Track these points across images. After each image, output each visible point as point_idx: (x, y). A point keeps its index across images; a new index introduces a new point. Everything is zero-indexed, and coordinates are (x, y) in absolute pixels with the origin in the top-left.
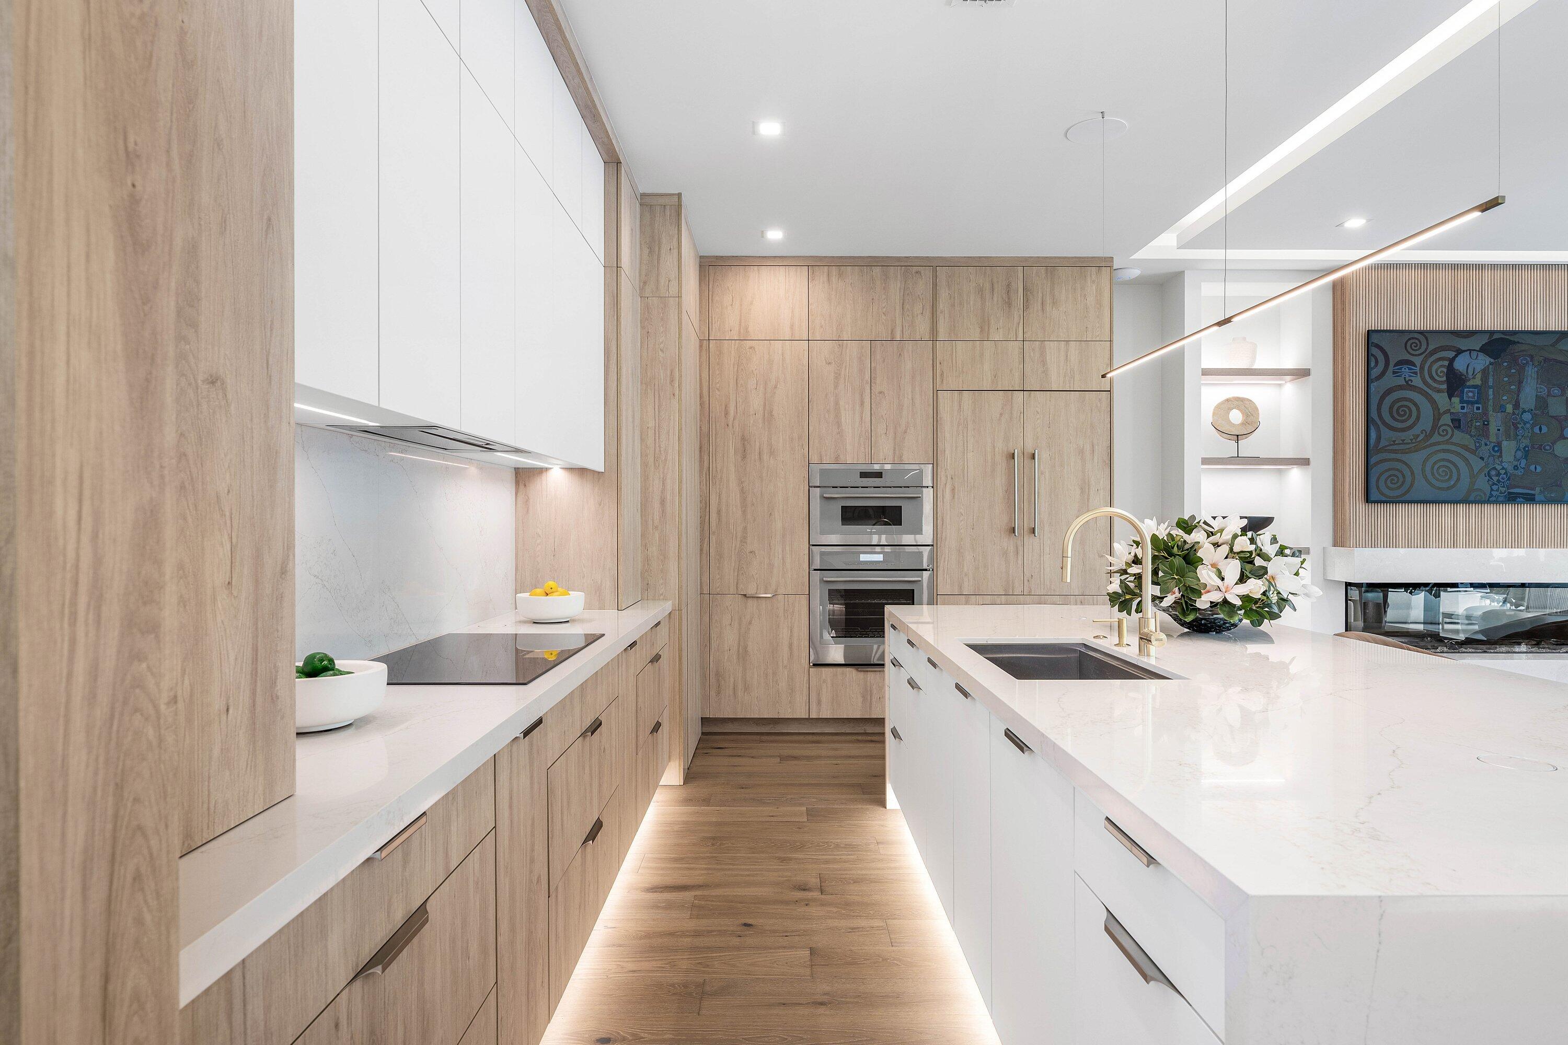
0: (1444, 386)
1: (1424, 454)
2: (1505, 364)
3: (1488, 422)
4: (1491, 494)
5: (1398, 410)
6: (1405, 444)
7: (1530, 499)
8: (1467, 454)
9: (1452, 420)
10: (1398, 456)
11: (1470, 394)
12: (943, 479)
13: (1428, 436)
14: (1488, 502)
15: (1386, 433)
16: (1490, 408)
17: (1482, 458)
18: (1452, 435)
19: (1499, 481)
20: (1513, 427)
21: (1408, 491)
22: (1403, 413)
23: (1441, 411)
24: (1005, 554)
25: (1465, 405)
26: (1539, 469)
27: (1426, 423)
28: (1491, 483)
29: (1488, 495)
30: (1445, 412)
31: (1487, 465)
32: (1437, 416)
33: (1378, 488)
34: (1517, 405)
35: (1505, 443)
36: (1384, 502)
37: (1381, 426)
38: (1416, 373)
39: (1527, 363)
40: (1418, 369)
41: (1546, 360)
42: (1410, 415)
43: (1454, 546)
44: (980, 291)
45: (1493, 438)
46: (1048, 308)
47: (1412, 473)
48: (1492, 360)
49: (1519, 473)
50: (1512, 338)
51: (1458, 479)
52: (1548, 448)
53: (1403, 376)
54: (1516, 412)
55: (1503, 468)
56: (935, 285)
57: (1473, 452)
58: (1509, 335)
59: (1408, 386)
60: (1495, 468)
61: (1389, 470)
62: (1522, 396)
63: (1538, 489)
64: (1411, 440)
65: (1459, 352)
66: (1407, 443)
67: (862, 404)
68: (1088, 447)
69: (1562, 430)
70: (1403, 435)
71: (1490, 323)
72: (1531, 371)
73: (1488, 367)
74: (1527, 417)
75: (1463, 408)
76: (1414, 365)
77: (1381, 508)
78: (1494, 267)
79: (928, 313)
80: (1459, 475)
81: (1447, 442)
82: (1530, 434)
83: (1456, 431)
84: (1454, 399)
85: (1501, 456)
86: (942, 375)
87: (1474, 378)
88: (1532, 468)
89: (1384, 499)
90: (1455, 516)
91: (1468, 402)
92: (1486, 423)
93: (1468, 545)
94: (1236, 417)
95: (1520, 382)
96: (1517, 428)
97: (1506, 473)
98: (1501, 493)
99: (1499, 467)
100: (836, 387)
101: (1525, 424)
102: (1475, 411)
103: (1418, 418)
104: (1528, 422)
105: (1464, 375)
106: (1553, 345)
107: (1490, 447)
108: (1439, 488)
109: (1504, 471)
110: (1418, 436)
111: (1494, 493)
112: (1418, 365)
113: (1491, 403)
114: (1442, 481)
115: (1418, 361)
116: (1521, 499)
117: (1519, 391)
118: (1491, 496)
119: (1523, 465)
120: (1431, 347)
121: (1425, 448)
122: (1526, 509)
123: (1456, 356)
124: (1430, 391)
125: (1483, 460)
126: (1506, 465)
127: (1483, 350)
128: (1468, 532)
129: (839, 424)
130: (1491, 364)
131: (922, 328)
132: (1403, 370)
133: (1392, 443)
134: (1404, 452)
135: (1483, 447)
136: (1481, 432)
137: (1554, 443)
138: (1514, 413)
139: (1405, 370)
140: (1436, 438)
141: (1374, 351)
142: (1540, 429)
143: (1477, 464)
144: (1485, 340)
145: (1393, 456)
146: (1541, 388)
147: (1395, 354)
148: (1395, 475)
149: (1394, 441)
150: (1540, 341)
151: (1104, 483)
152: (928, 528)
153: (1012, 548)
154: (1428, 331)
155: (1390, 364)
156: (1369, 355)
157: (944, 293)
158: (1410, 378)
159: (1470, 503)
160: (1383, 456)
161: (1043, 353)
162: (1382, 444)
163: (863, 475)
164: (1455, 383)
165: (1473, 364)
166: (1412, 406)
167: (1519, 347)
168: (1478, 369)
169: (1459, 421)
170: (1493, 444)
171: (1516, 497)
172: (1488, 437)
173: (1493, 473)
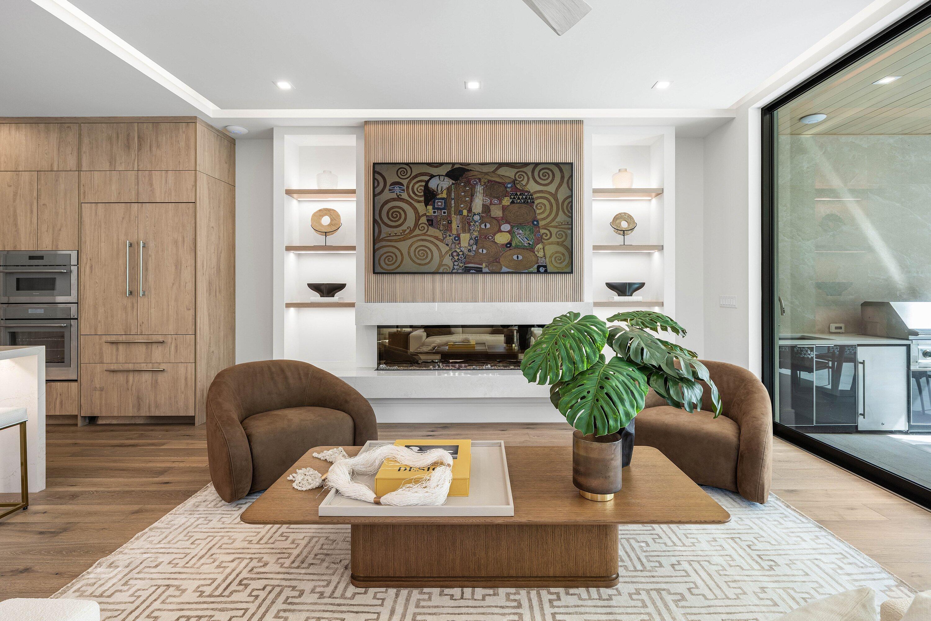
0: (422, 199)
1: (409, 242)
2: (462, 184)
3: (451, 221)
4: (453, 267)
5: (392, 214)
6: (397, 236)
7: (479, 271)
8: (437, 242)
9: (428, 220)
10: (393, 244)
11: (440, 204)
12: (85, 260)
13: (412, 231)
14: (452, 273)
15: (385, 229)
16: (453, 213)
17: (448, 245)
19: (458, 259)
20: (467, 225)
21: (399, 266)
22: (396, 216)
23: (420, 215)
24: (125, 308)
25: (436, 211)
26: (485, 251)
27: (411, 221)
28: (453, 260)
29: (452, 268)
30: (423, 215)
31: (450, 249)
32: (418, 218)
35: (462, 235)
36: (385, 273)
37: (382, 225)
38: (404, 190)
39: (477, 183)
40: (405, 187)
41: (489, 181)
42: (400, 217)
43: (434, 301)
44: (110, 139)
45: (454, 232)
46: (154, 149)
47: (402, 254)
48: (454, 182)
49: (471, 254)
50: (466, 167)
51: (432, 259)
52: (490, 238)
53: (396, 192)
54: (470, 215)
55: (461, 251)
56: (80, 135)
57: (442, 241)
58: (465, 166)
59: (399, 199)
60: (456, 251)
61: (387, 252)
62: (474, 205)
63: (484, 265)
64: (401, 233)
65: (432, 176)
67: (32, 212)
68: (180, 239)
69: (500, 227)
70: (395, 230)
71: (455, 159)
72: (479, 189)
73: (451, 186)
74: (477, 218)
75: (434, 212)
76: (402, 184)
77: (386, 277)
78: (459, 122)
79: (75, 154)
80: (432, 256)
81: (424, 234)
82: (478, 229)
83: (430, 228)
84: (429, 207)
85: (460, 243)
86: (84, 193)
87: (442, 193)
89: (384, 271)
90: (433, 282)
91: (438, 209)
92: (450, 222)
93: (442, 300)
94: (326, 220)
97: (463, 254)
98: (460, 267)
99: (458, 251)
100: (14, 201)
101: (475, 223)
102: (443, 214)
103: (405, 219)
104: (477, 221)
105: (435, 191)
106: (494, 172)
108: (420, 264)
109: (462, 253)
110: (406, 230)
111: (456, 267)
112: (405, 185)
113: (453, 209)
114: (421, 259)
115: (405, 182)
116: (473, 271)
117: (471, 201)
118: (454, 269)
119: (474, 249)
120: (413, 174)
121: (410, 238)
122: (480, 277)
123: (430, 179)
124: (413, 202)
125: (448, 246)
126: (463, 249)
128: (442, 292)
129: (16, 225)
130: (453, 184)
131: (72, 162)
132: (395, 188)
133: (389, 235)
134: (396, 241)
135: (448, 238)
136: (447, 228)
137: (494, 235)
138: (468, 216)
139: (397, 189)
140: (417, 232)
141: (378, 177)
142: (485, 226)
143: (444, 249)
144: (449, 168)
145: (389, 243)
146: (486, 199)
147: (391, 178)
148: (390, 256)
149: (390, 234)
150: (485, 169)
151: (191, 262)
152: (74, 292)
153: (130, 305)
154: (413, 163)
155: (388, 184)
156: (374, 179)
157: (86, 140)
158: (400, 194)
159: (443, 273)
160: (384, 243)
161: (151, 179)
162: (383, 235)
163: (31, 258)
166: (401, 211)
167: (472, 173)
168: (444, 187)
169: (432, 221)
170: (454, 236)
171: (470, 270)
172: (451, 231)
173: (455, 254)
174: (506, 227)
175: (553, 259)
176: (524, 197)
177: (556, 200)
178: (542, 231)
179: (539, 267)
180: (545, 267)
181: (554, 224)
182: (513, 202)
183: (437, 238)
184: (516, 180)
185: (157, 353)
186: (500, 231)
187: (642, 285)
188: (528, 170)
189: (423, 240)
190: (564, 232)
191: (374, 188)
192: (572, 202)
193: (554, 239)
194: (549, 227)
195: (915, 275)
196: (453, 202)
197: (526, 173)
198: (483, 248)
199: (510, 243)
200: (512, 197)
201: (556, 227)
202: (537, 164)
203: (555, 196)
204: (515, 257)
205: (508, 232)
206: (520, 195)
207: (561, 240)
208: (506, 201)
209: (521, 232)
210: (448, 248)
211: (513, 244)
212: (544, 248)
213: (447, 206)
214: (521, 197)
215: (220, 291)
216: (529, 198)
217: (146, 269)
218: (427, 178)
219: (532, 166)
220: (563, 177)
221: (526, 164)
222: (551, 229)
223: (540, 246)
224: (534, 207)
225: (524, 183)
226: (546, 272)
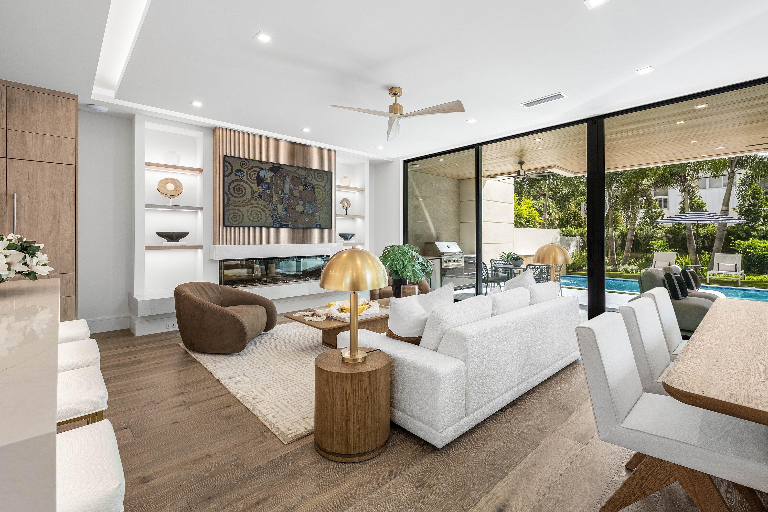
0: (256, 182)
1: (248, 207)
2: (279, 176)
3: (272, 197)
5: (237, 189)
6: (240, 203)
7: (287, 226)
8: (264, 209)
9: (259, 195)
10: (237, 208)
11: (266, 186)
13: (250, 201)
14: (273, 227)
15: (232, 198)
16: (273, 192)
17: (270, 211)
18: (259, 201)
19: (276, 219)
20: (281, 199)
21: (241, 222)
22: (239, 191)
23: (254, 191)
25: (264, 190)
26: (290, 215)
27: (248, 195)
28: (273, 220)
29: (272, 224)
30: (256, 192)
31: (272, 213)
32: (253, 193)
33: (228, 220)
34: (283, 192)
35: (278, 205)
36: (232, 226)
37: (230, 195)
38: (244, 175)
39: (286, 176)
41: (293, 176)
42: (242, 192)
45: (274, 203)
46: (28, 113)
47: (243, 215)
48: (274, 174)
49: (284, 216)
50: (281, 167)
51: (261, 218)
52: (293, 208)
53: (239, 176)
54: (283, 194)
55: (278, 215)
57: (267, 208)
58: (280, 166)
59: (241, 180)
60: (275, 214)
61: (233, 213)
62: (285, 188)
63: (289, 223)
65: (261, 169)
66: (241, 203)
68: (59, 194)
69: (298, 202)
70: (239, 199)
72: (288, 180)
73: (272, 176)
74: (286, 196)
75: (263, 191)
76: (243, 171)
77: (231, 229)
78: (275, 139)
80: (261, 216)
81: (257, 203)
82: (287, 203)
83: (260, 200)
84: (259, 187)
85: (277, 210)
87: (267, 180)
88: (288, 215)
89: (231, 225)
90: (261, 232)
91: (265, 189)
93: (266, 243)
94: (171, 187)
95: (284, 183)
96: (283, 200)
97: (279, 216)
98: (277, 224)
99: (276, 214)
101: (285, 199)
102: (268, 192)
103: (245, 193)
104: (287, 198)
105: (263, 178)
106: (295, 171)
107: (273, 206)
108: (254, 221)
110: (246, 200)
111: (275, 224)
112: (245, 172)
113: (273, 190)
114: (255, 218)
115: (245, 170)
116: (285, 226)
117: (283, 186)
118: (274, 225)
119: (285, 214)
120: (250, 166)
121: (248, 205)
122: (287, 230)
123: (260, 171)
124: (250, 183)
126: (279, 213)
127: (271, 169)
130: (273, 175)
134: (239, 206)
135: (271, 206)
136: (270, 200)
137: (295, 206)
139: (240, 173)
140: (252, 202)
141: (227, 164)
142: (291, 201)
143: (268, 213)
144: (271, 166)
145: (235, 208)
146: (291, 186)
147: (235, 166)
148: (236, 216)
149: (235, 202)
150: (291, 169)
151: (71, 213)
154: (251, 160)
155: (234, 170)
156: (224, 166)
158: (242, 177)
159: (266, 227)
160: (231, 207)
161: (23, 139)
162: (230, 202)
164: (260, 181)
165: (267, 175)
166: (242, 188)
167: (284, 170)
168: (269, 177)
169: (261, 195)
170: (274, 205)
171: (283, 226)
172: (272, 202)
173: (274, 216)
174: (301, 203)
175: (323, 221)
176: (310, 187)
177: (325, 190)
178: (319, 206)
179: (317, 225)
180: (320, 225)
181: (324, 202)
182: (304, 189)
183: (264, 206)
184: (306, 177)
186: (298, 204)
187: (353, 235)
188: (312, 172)
189: (256, 207)
190: (328, 207)
191: (224, 172)
192: (332, 192)
193: (324, 210)
195: (438, 231)
196: (273, 185)
197: (311, 175)
198: (290, 213)
199: (303, 211)
200: (305, 186)
201: (324, 204)
202: (316, 170)
203: (324, 188)
204: (306, 219)
205: (303, 205)
206: (308, 185)
207: (327, 211)
208: (302, 188)
209: (308, 206)
210: (270, 212)
211: (305, 212)
212: (319, 215)
213: (270, 187)
214: (308, 187)
216: (313, 188)
218: (258, 170)
219: (314, 171)
220: (328, 179)
221: (311, 170)
222: (323, 205)
223: (317, 214)
224: (315, 193)
225: (310, 179)
226: (320, 228)
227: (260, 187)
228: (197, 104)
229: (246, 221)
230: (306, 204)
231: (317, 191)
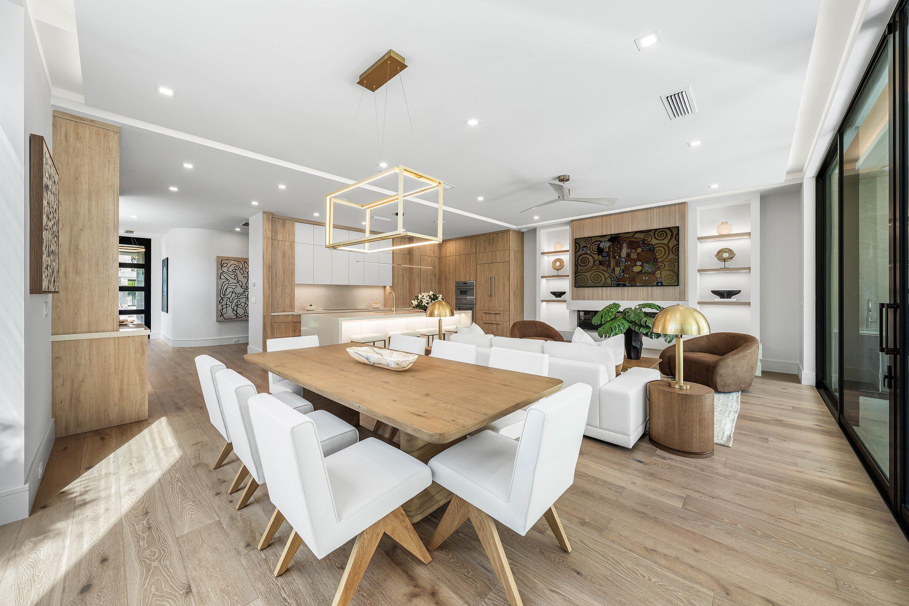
0: (597, 253)
1: (591, 273)
2: (616, 244)
3: (610, 262)
5: (583, 260)
6: (585, 270)
7: (625, 285)
8: (603, 272)
9: (599, 262)
10: (584, 274)
11: (605, 254)
12: (477, 284)
13: (592, 267)
14: (611, 287)
16: (611, 258)
17: (609, 273)
18: (599, 267)
19: (614, 280)
20: (618, 263)
21: (587, 284)
22: (585, 261)
27: (591, 264)
28: (611, 280)
29: (610, 284)
30: (597, 260)
31: (610, 275)
32: (594, 261)
33: (577, 283)
35: (616, 269)
36: (579, 287)
37: (579, 266)
38: (588, 249)
39: (624, 242)
41: (630, 241)
42: (587, 262)
43: (602, 300)
45: (612, 267)
46: (497, 243)
47: (587, 279)
49: (621, 277)
50: (618, 235)
52: (630, 269)
53: (584, 251)
55: (616, 276)
56: (476, 241)
57: (606, 272)
59: (586, 253)
61: (580, 278)
62: (622, 253)
63: (627, 282)
64: (587, 269)
65: (601, 242)
67: (464, 268)
68: (505, 275)
69: (636, 263)
70: (584, 268)
71: (613, 232)
72: (625, 245)
74: (623, 260)
75: (602, 258)
76: (587, 247)
77: (580, 289)
79: (475, 247)
80: (601, 279)
81: (598, 269)
82: (624, 265)
83: (600, 265)
85: (615, 272)
86: (477, 261)
87: (606, 249)
90: (602, 291)
91: (604, 257)
93: (607, 300)
94: (558, 264)
95: (621, 249)
96: (620, 263)
97: (616, 278)
98: (615, 284)
99: (614, 276)
100: (460, 265)
101: (622, 262)
102: (606, 259)
103: (589, 263)
105: (603, 248)
106: (633, 236)
107: (611, 270)
108: (595, 283)
110: (589, 267)
113: (611, 256)
114: (597, 281)
115: (589, 246)
116: (622, 286)
117: (621, 252)
118: (612, 284)
119: (622, 275)
120: (593, 241)
121: (591, 271)
122: (626, 288)
123: (600, 243)
124: (592, 254)
127: (609, 240)
128: (607, 296)
129: (460, 273)
130: (611, 244)
131: (474, 251)
134: (585, 272)
135: (609, 270)
136: (608, 265)
137: (633, 267)
138: (619, 259)
139: (585, 249)
140: (594, 268)
141: (577, 244)
142: (628, 263)
143: (607, 275)
144: (610, 237)
145: (582, 274)
146: (628, 250)
147: (583, 244)
148: (582, 279)
149: (582, 270)
150: (628, 235)
151: (508, 284)
152: (475, 295)
153: (490, 300)
154: (592, 237)
155: (581, 247)
156: (575, 246)
157: (478, 243)
158: (587, 251)
159: (607, 286)
160: (579, 274)
161: (496, 254)
162: (579, 270)
163: (464, 284)
164: (600, 251)
165: (606, 245)
166: (587, 259)
167: (621, 238)
168: (607, 246)
169: (601, 262)
171: (620, 285)
172: (610, 266)
173: (612, 277)
174: (639, 263)
175: (666, 279)
176: (649, 247)
177: (668, 247)
178: (660, 264)
179: (658, 283)
180: (661, 283)
182: (643, 251)
183: (603, 270)
184: (645, 239)
185: (498, 317)
186: (636, 265)
187: (738, 292)
188: (652, 233)
189: (597, 272)
190: (673, 264)
191: (575, 249)
192: (678, 247)
193: (667, 268)
194: (664, 261)
196: (611, 253)
197: (650, 235)
198: (626, 274)
199: (641, 271)
200: (643, 248)
201: (668, 261)
202: (656, 230)
203: (667, 245)
204: (644, 278)
205: (640, 265)
207: (672, 268)
208: (639, 250)
209: (647, 265)
210: (609, 275)
211: (643, 272)
212: (660, 273)
213: (608, 255)
214: (647, 247)
215: (518, 295)
216: (652, 248)
217: (494, 287)
218: (599, 243)
219: (654, 231)
220: (672, 235)
221: (650, 230)
222: (665, 263)
223: (658, 272)
224: (655, 252)
225: (649, 240)
226: (662, 285)
227: (600, 256)
228: (536, 218)
229: (590, 283)
230: (644, 264)
231: (657, 250)
